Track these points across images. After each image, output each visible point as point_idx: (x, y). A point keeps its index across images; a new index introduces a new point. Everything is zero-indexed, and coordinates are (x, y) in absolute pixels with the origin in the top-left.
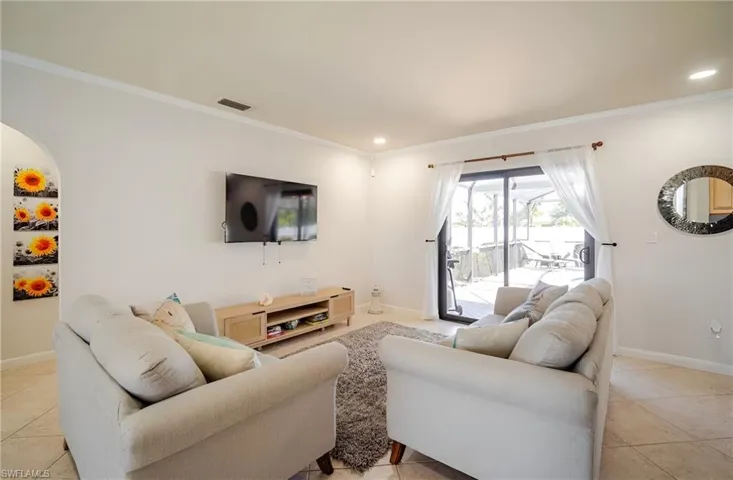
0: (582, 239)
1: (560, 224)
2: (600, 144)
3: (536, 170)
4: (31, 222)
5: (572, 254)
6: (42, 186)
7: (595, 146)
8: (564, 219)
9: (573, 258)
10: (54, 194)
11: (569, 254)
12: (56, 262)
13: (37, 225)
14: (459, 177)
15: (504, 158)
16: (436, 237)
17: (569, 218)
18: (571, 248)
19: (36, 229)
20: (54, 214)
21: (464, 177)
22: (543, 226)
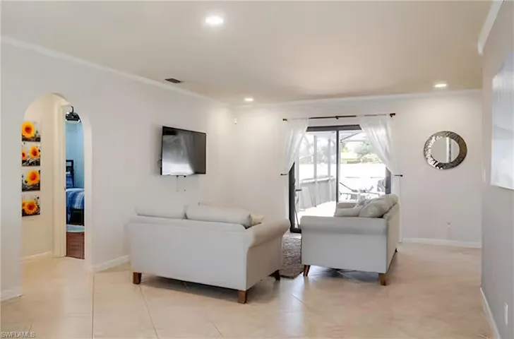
0: (383, 176)
1: (365, 161)
2: (394, 114)
3: (357, 127)
4: (28, 159)
5: (376, 188)
6: (32, 134)
7: (392, 115)
8: (368, 156)
9: (377, 192)
10: (38, 140)
11: (372, 187)
12: (39, 189)
13: (30, 162)
14: (306, 129)
15: (337, 117)
16: (288, 172)
17: (373, 156)
18: (375, 183)
19: (30, 165)
20: (38, 154)
21: (310, 129)
22: (348, 163)
